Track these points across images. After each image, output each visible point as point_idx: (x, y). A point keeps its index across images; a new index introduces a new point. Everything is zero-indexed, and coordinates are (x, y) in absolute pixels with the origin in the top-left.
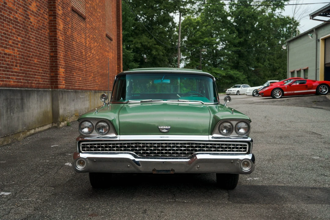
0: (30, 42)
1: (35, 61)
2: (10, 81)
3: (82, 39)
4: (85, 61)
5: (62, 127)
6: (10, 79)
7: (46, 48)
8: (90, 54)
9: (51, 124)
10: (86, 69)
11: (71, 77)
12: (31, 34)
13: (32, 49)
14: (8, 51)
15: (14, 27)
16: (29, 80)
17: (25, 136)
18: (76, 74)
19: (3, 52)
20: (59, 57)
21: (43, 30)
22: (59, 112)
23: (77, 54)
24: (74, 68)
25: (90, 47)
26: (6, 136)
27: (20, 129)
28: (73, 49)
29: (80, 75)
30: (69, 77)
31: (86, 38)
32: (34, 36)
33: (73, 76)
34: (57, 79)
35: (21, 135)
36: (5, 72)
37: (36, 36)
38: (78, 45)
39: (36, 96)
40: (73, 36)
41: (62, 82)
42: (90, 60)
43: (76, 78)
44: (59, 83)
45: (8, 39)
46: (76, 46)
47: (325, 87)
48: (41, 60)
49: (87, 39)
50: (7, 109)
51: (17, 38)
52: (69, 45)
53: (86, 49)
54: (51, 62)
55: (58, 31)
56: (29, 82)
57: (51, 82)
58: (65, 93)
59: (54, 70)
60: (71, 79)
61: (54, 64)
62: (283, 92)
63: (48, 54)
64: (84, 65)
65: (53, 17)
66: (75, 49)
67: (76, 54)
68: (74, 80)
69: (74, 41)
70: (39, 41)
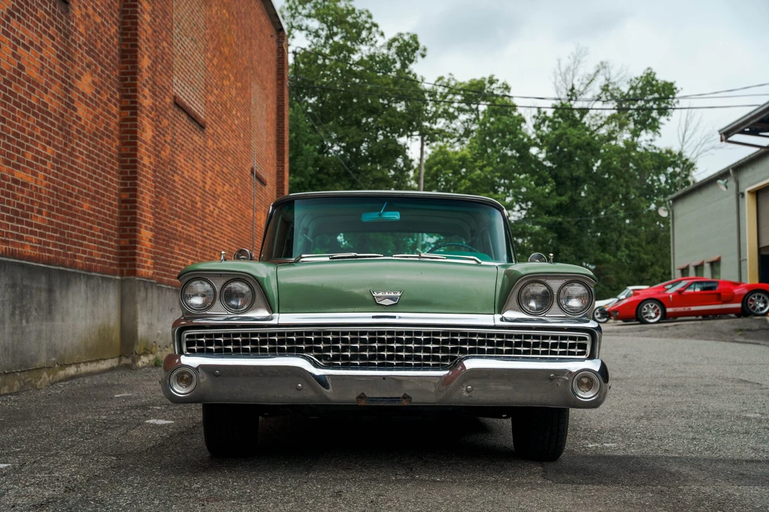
0: (73, 162)
1: (85, 207)
2: (23, 246)
3: (196, 172)
4: (202, 223)
5: (143, 367)
6: (23, 240)
7: (111, 180)
8: (214, 209)
9: (117, 360)
10: (202, 241)
11: (167, 256)
12: (77, 145)
13: (79, 178)
14: (21, 176)
15: (38, 123)
16: (69, 249)
17: (53, 378)
18: (180, 250)
19: (10, 176)
20: (141, 204)
21: (105, 138)
22: (137, 330)
23: (184, 205)
24: (175, 234)
25: (214, 193)
26: (8, 374)
27: (43, 360)
28: (174, 191)
29: (190, 253)
30: (162, 255)
31: (205, 170)
32: (85, 149)
33: (172, 252)
34: (135, 254)
35: (45, 375)
36: (13, 222)
37: (90, 151)
38: (186, 184)
39: (83, 287)
40: (174, 162)
41: (146, 262)
42: (214, 221)
43: (180, 259)
44: (138, 263)
45: (23, 148)
46: (181, 186)
47: (763, 298)
48: (98, 205)
49: (207, 172)
50: (14, 308)
51: (45, 149)
52: (165, 181)
53: (204, 195)
54: (121, 213)
55: (139, 143)
56: (69, 253)
57: (121, 260)
58: (152, 288)
59: (128, 233)
60: (167, 261)
61: (129, 219)
62: (664, 308)
63: (116, 194)
64: (199, 231)
65: (129, 112)
66: (178, 193)
67: (180, 204)
68: (175, 263)
69: (178, 174)
70: (97, 163)
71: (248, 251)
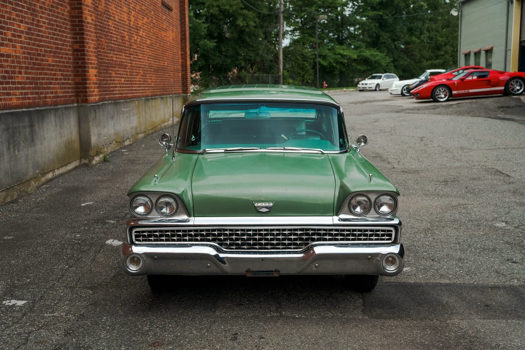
0: (39, 31)
1: (49, 61)
2: (11, 99)
3: (123, 15)
4: (130, 51)
5: (96, 164)
6: (11, 95)
7: (66, 37)
8: (137, 38)
9: (78, 161)
10: (130, 63)
11: (107, 81)
12: (41, 17)
13: (45, 41)
14: (5, 50)
15: (13, 9)
16: (42, 93)
17: (38, 184)
18: (116, 74)
20: (88, 51)
21: (60, 7)
22: (91, 141)
23: (116, 41)
24: (112, 64)
25: (137, 26)
26: (9, 189)
27: (31, 174)
28: (109, 32)
29: (122, 74)
30: (104, 80)
31: (129, 12)
32: (46, 18)
33: (110, 77)
34: (86, 88)
35: (33, 183)
36: (3, 84)
37: (50, 20)
38: (117, 25)
39: (53, 117)
40: (108, 11)
41: (94, 91)
42: (137, 47)
43: (116, 80)
44: (88, 94)
45: (5, 30)
46: (114, 27)
47: (520, 83)
48: (58, 57)
49: (131, 12)
50: (9, 144)
51: (19, 26)
52: (103, 27)
53: (130, 30)
54: (75, 59)
55: (83, 7)
56: (42, 96)
57: (77, 92)
58: (99, 109)
59: (80, 73)
60: (107, 84)
61: (80, 63)
62: (450, 91)
63: (70, 46)
64: (128, 57)
66: (112, 33)
67: (114, 41)
68: (113, 84)
69: (111, 19)
70: (55, 27)
71: (168, 135)
